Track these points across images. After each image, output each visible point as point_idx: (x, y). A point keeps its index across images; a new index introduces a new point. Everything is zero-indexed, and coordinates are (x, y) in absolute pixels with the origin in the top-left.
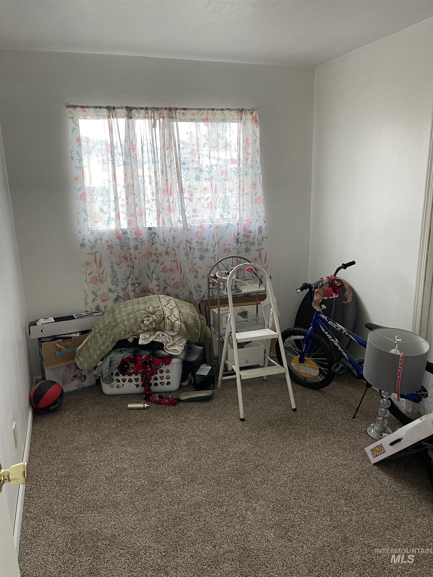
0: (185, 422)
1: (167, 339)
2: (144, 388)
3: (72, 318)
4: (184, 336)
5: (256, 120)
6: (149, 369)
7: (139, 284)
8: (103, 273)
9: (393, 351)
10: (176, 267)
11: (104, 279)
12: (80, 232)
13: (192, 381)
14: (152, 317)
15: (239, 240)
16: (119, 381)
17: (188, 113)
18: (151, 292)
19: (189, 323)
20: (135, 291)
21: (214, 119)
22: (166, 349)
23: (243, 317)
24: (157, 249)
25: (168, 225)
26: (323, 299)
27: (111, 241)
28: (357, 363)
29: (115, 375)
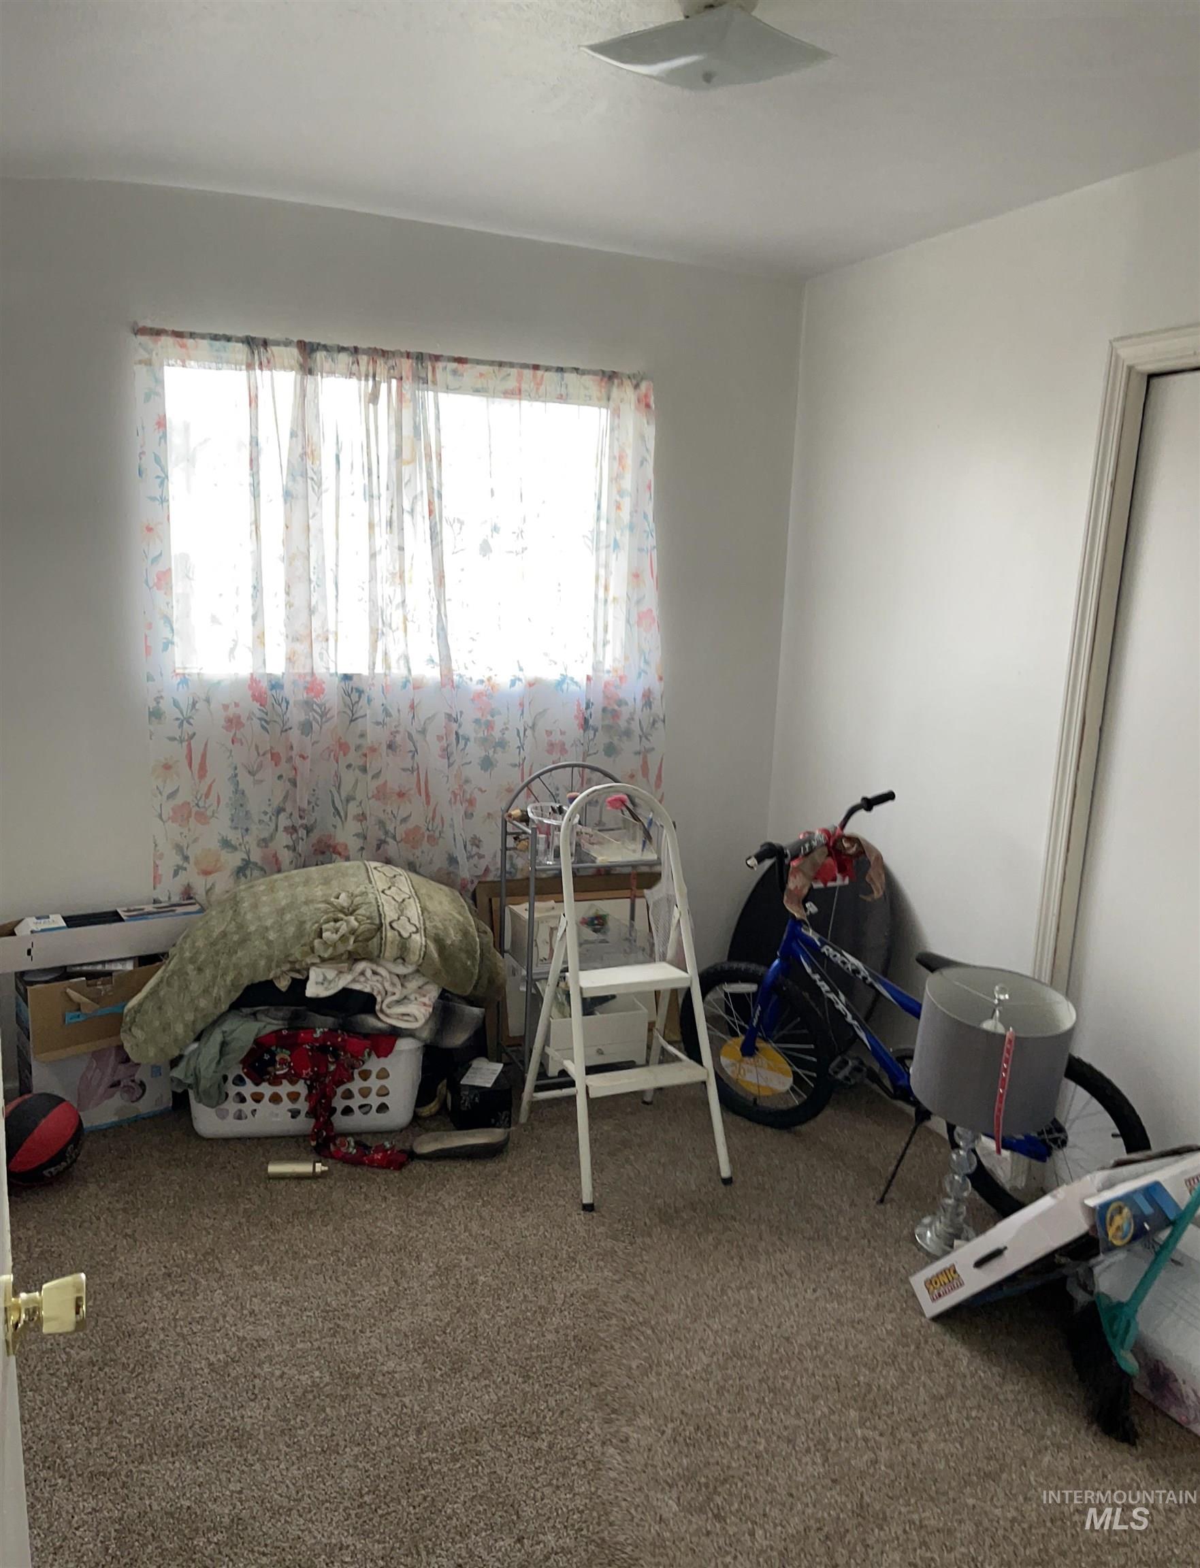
0: (431, 1214)
1: (387, 985)
2: (313, 1121)
3: (114, 917)
4: (435, 977)
5: (648, 406)
6: (332, 1068)
7: (309, 830)
8: (207, 795)
9: (988, 1025)
10: (414, 786)
11: (209, 813)
12: (150, 678)
13: (449, 1105)
14: (348, 922)
15: (591, 722)
16: (243, 1100)
17: (469, 371)
18: (340, 854)
19: (449, 942)
20: (294, 850)
21: (537, 392)
22: (382, 1011)
23: (595, 931)
24: (362, 735)
25: (398, 671)
26: (811, 889)
27: (237, 705)
28: (894, 1059)
29: (234, 1083)
